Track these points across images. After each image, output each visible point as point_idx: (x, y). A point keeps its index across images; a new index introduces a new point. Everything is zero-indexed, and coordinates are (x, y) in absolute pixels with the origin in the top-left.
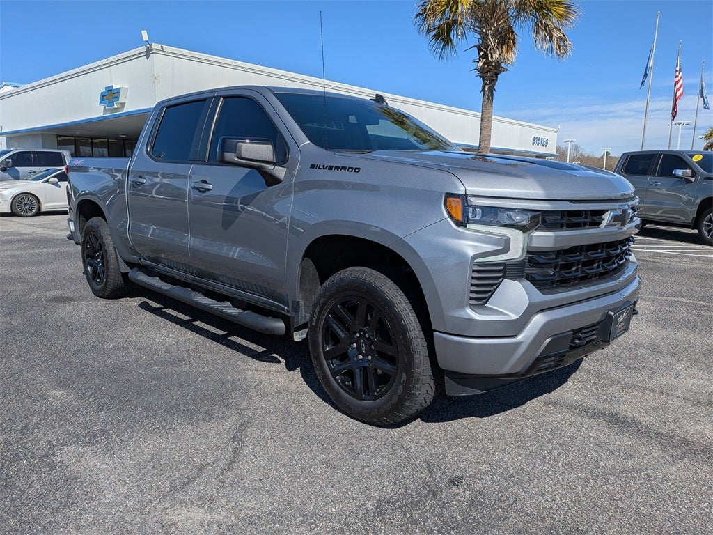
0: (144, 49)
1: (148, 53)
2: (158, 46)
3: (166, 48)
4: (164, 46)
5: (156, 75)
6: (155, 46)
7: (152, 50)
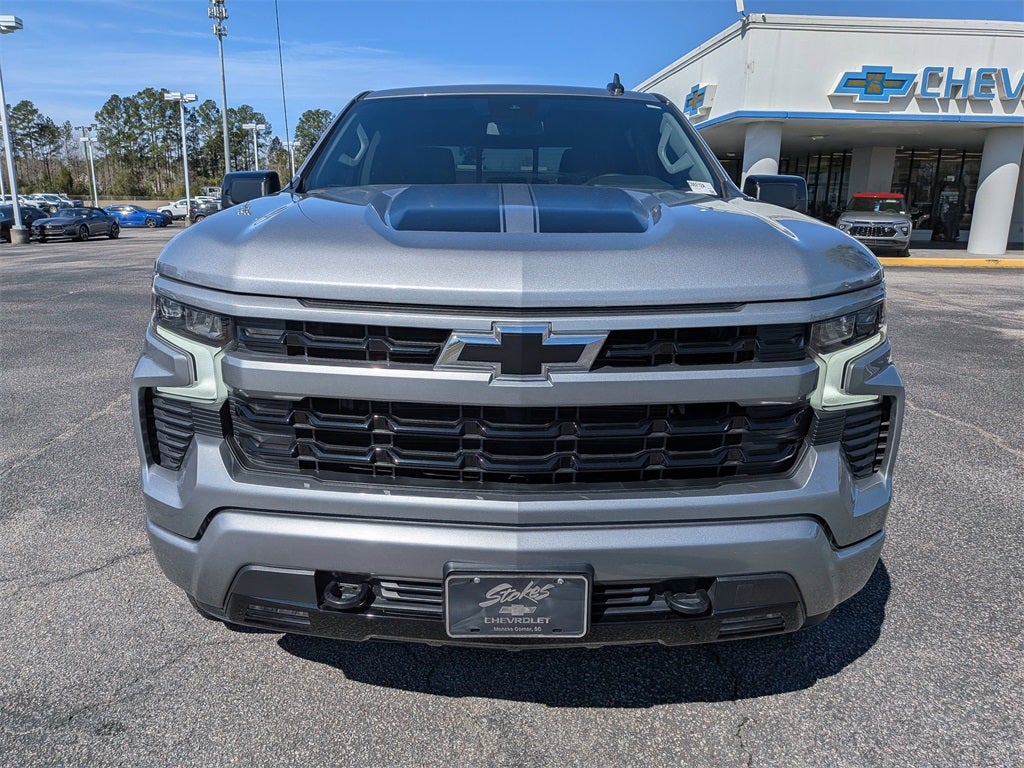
0: (739, 24)
1: (744, 30)
2: (758, 17)
3: (770, 17)
4: (767, 15)
5: (748, 62)
6: (753, 17)
7: (748, 24)
